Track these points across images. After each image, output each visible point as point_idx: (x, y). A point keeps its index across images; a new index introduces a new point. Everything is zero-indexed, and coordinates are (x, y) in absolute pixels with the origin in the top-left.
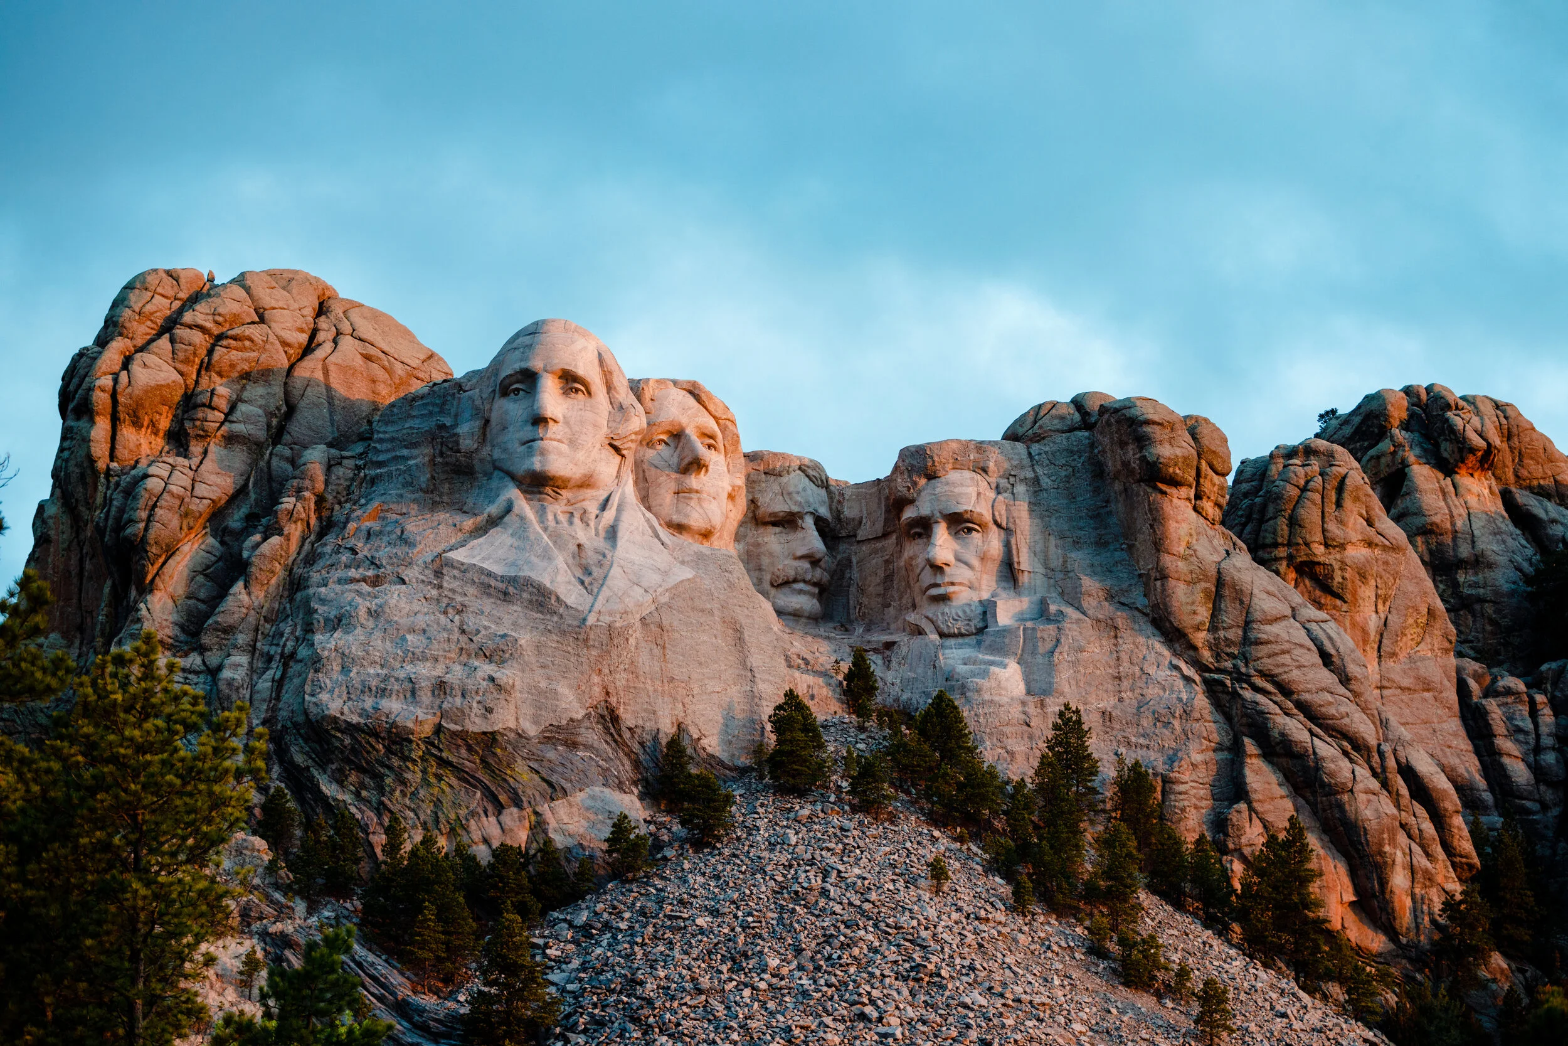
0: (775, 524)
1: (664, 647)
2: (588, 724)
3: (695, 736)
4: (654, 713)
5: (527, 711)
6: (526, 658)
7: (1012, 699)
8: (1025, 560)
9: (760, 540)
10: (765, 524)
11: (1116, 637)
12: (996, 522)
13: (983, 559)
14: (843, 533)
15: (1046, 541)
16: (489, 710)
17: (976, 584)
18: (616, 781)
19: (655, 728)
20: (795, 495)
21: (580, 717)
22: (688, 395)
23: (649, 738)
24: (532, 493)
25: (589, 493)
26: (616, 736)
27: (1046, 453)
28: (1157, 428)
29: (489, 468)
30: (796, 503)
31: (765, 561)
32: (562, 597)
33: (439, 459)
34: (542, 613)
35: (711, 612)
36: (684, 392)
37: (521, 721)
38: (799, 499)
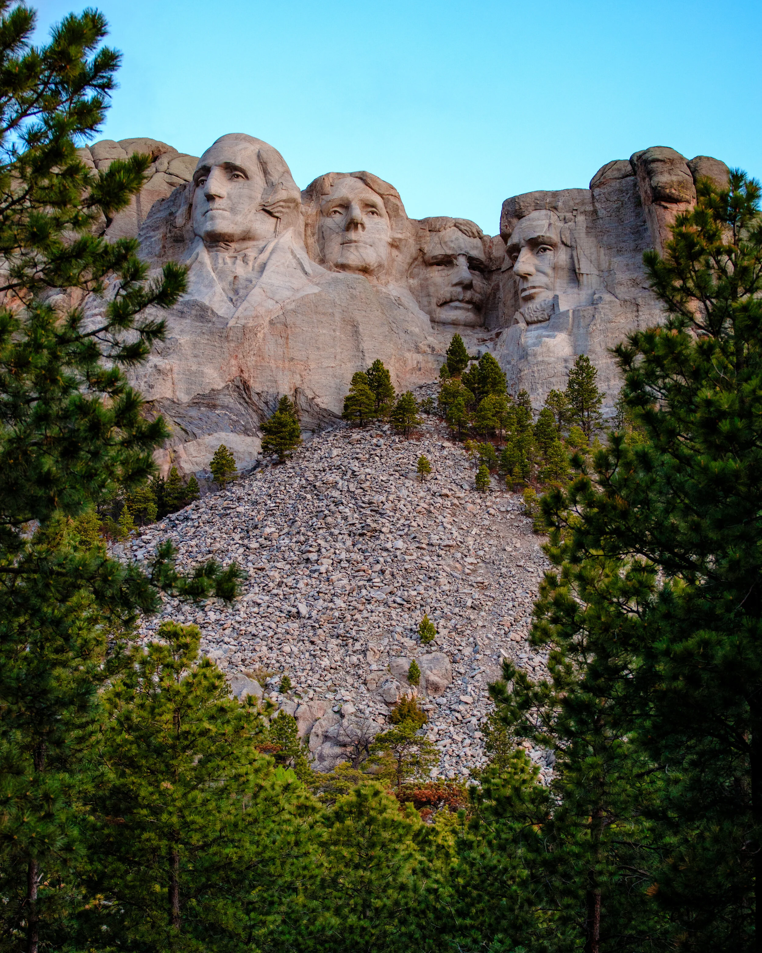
0: (438, 264)
1: (287, 338)
2: (227, 392)
3: (310, 397)
4: (276, 382)
5: (181, 386)
6: (184, 351)
7: (558, 358)
8: (585, 267)
9: (428, 276)
10: (431, 265)
11: (638, 311)
12: (563, 243)
13: (554, 268)
14: (494, 268)
15: (598, 252)
16: (151, 387)
17: (551, 286)
18: (243, 428)
19: (276, 391)
20: (449, 243)
21: (220, 388)
22: (359, 180)
23: (272, 399)
24: (213, 247)
25: (250, 243)
26: (247, 400)
27: (604, 194)
28: (659, 164)
29: (192, 235)
30: (450, 248)
31: (432, 289)
32: (215, 310)
33: (169, 235)
34: (202, 322)
35: (332, 315)
36: (356, 179)
37: (177, 393)
38: (452, 245)
